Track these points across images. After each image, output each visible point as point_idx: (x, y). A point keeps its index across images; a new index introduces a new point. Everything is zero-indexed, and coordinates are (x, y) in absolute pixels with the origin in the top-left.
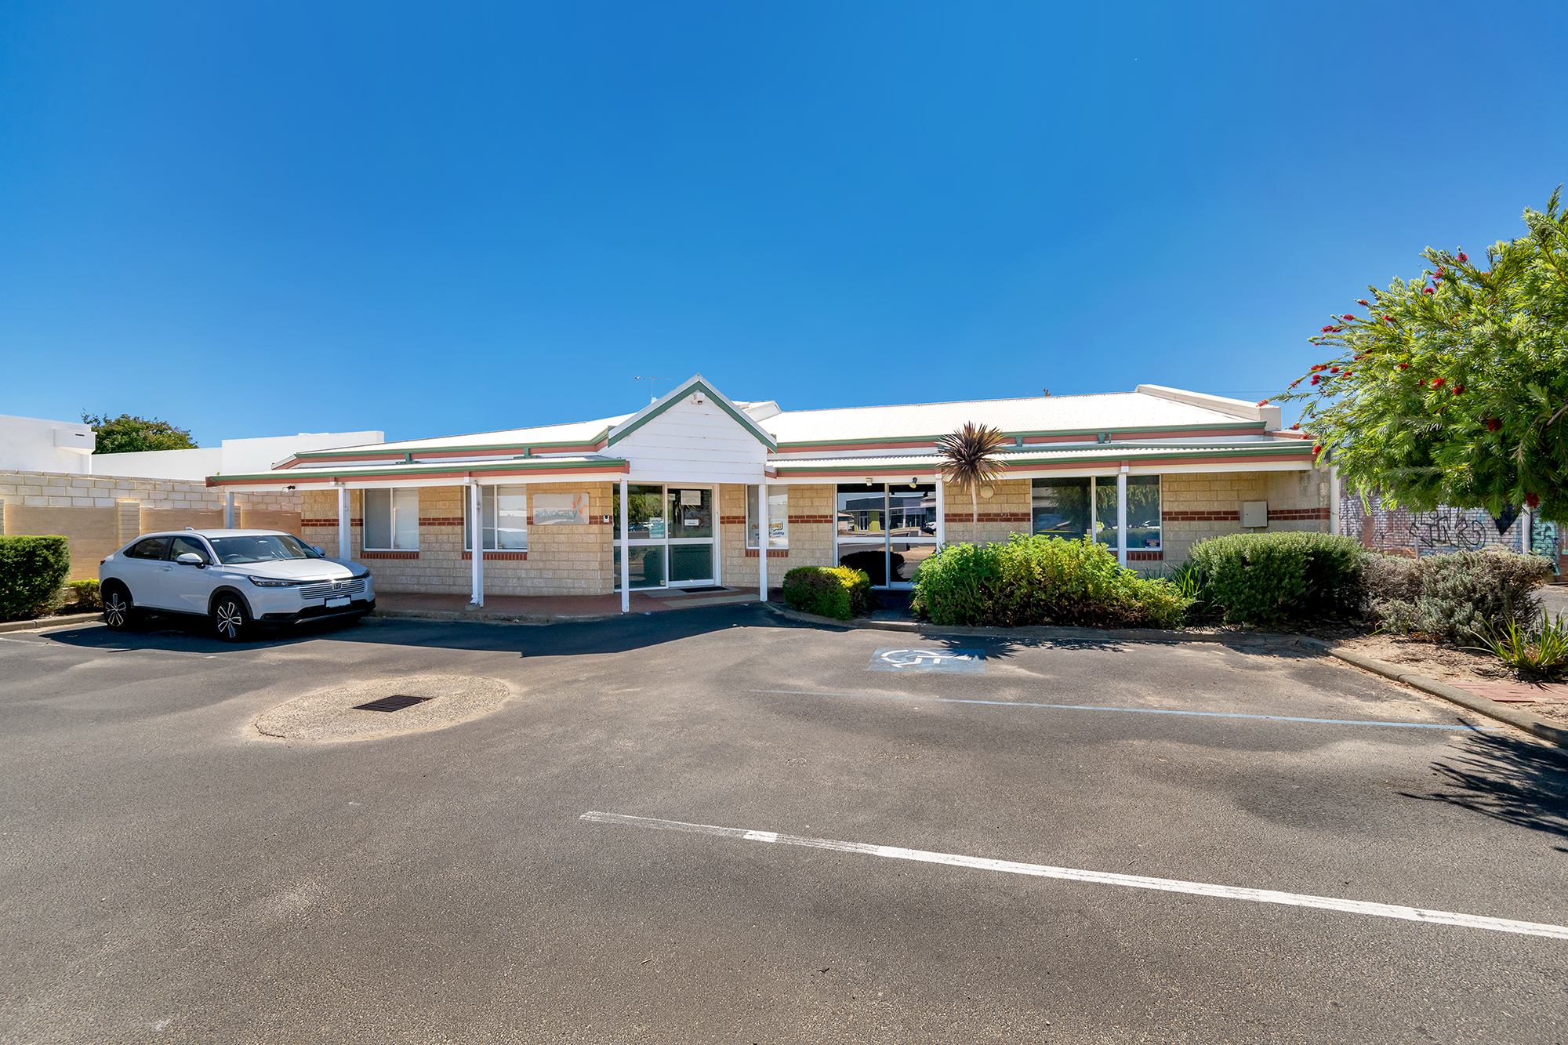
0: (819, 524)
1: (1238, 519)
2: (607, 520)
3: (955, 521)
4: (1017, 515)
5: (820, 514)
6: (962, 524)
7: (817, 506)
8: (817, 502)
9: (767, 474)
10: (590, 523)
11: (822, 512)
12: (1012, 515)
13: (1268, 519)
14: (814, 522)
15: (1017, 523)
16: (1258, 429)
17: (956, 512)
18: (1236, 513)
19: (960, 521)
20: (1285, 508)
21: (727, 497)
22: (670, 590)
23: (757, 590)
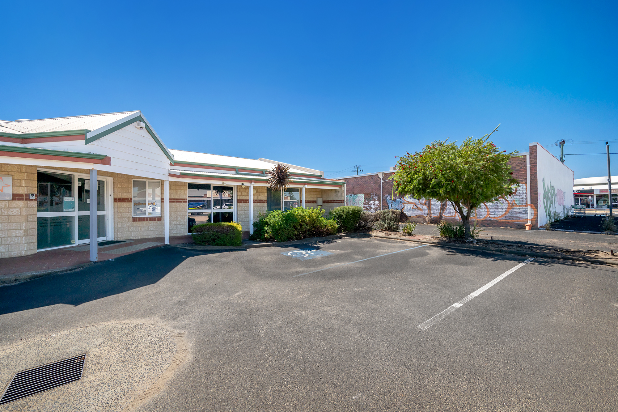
0: (180, 203)
1: (316, 203)
2: (34, 198)
3: (241, 202)
4: (262, 200)
5: (180, 198)
6: (244, 204)
7: (179, 194)
8: (179, 192)
9: (170, 175)
10: (14, 199)
11: (182, 197)
12: (261, 200)
13: (323, 203)
14: (177, 202)
15: (262, 204)
16: (319, 177)
17: (242, 199)
18: (316, 201)
19: (244, 202)
20: (329, 200)
21: (119, 186)
22: (79, 246)
23: (163, 239)
